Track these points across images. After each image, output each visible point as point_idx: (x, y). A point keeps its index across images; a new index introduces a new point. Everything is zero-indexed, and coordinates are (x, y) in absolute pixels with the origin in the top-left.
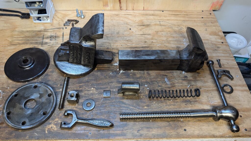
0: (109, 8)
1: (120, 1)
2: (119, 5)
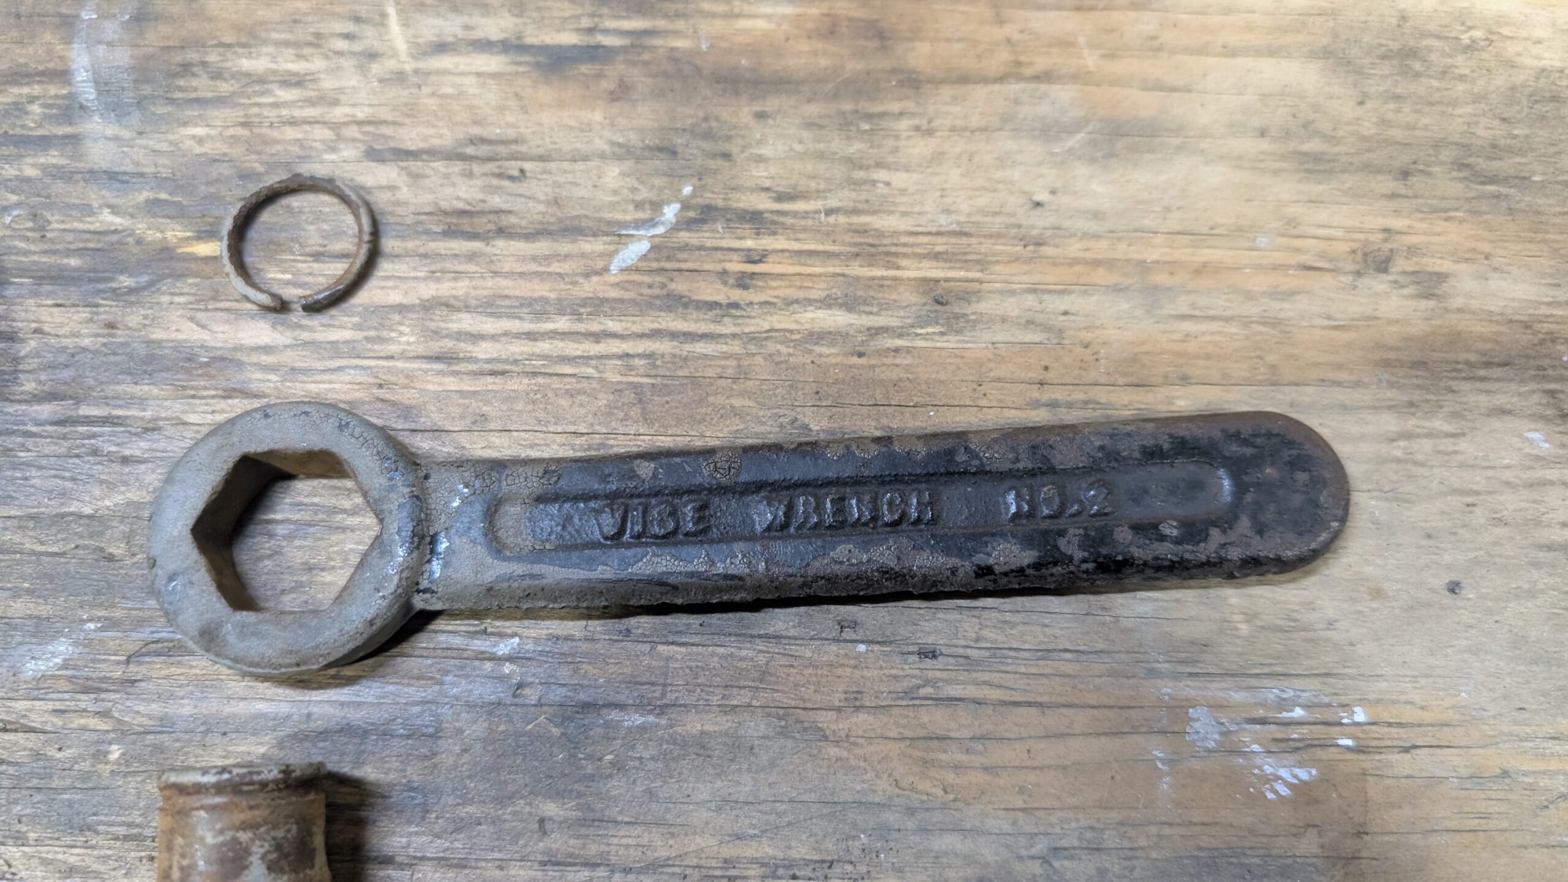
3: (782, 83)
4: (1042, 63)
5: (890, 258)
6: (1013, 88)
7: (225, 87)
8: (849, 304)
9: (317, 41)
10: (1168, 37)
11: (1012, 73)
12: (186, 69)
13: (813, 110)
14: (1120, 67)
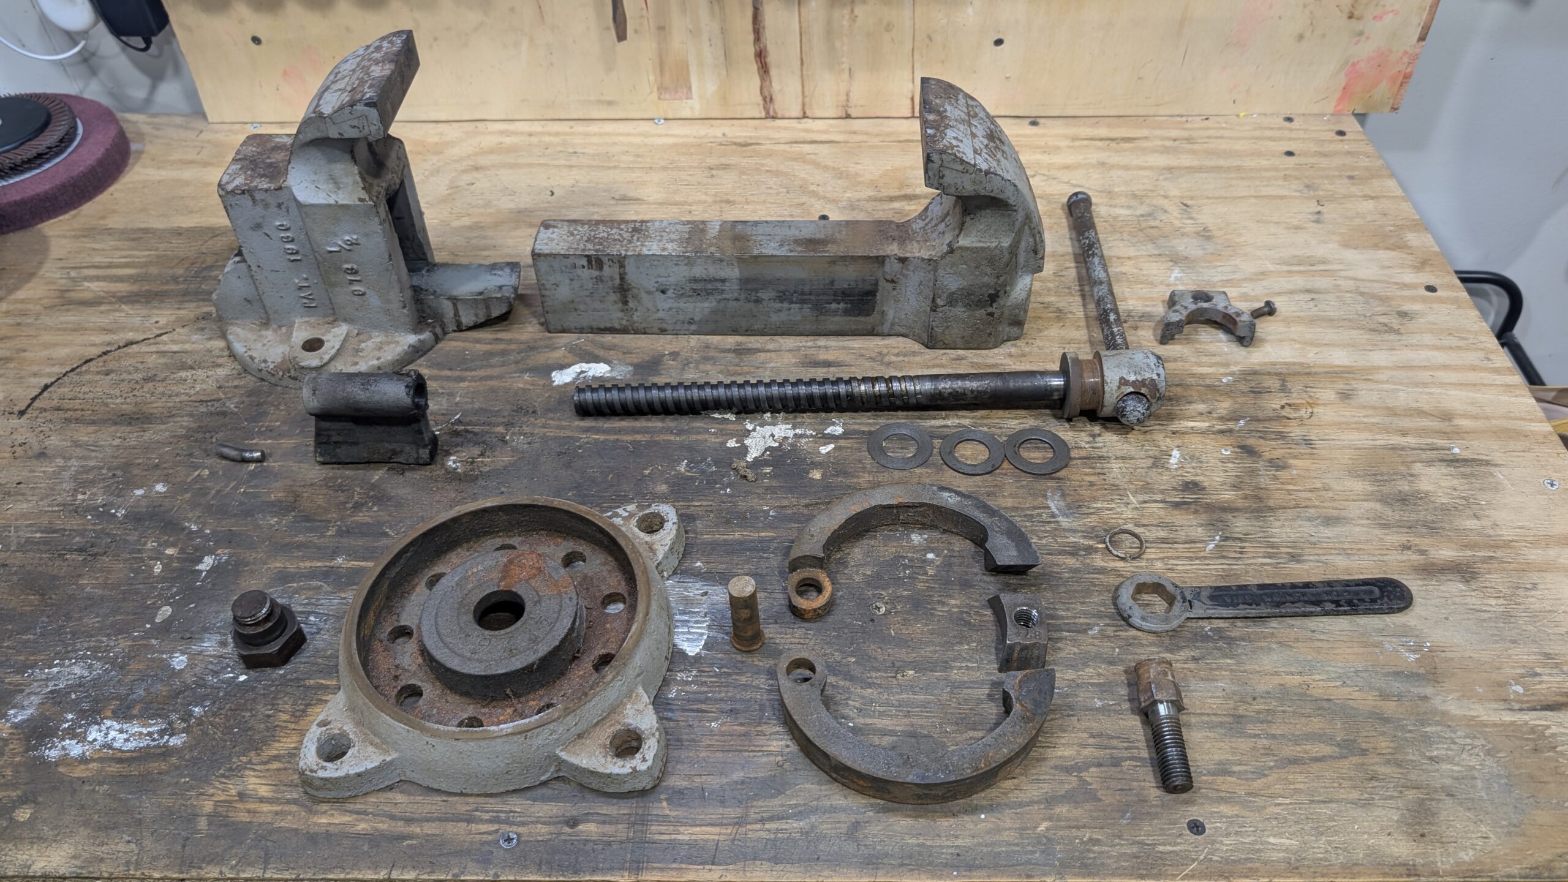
0: (691, 108)
1: (761, 55)
2: (756, 81)
3: (1237, 510)
4: (1304, 504)
5: (1277, 548)
6: (1298, 510)
7: (1092, 511)
8: (1270, 558)
9: (1112, 500)
10: (1336, 497)
11: (1297, 506)
12: (1080, 506)
13: (1247, 515)
14: (1325, 505)
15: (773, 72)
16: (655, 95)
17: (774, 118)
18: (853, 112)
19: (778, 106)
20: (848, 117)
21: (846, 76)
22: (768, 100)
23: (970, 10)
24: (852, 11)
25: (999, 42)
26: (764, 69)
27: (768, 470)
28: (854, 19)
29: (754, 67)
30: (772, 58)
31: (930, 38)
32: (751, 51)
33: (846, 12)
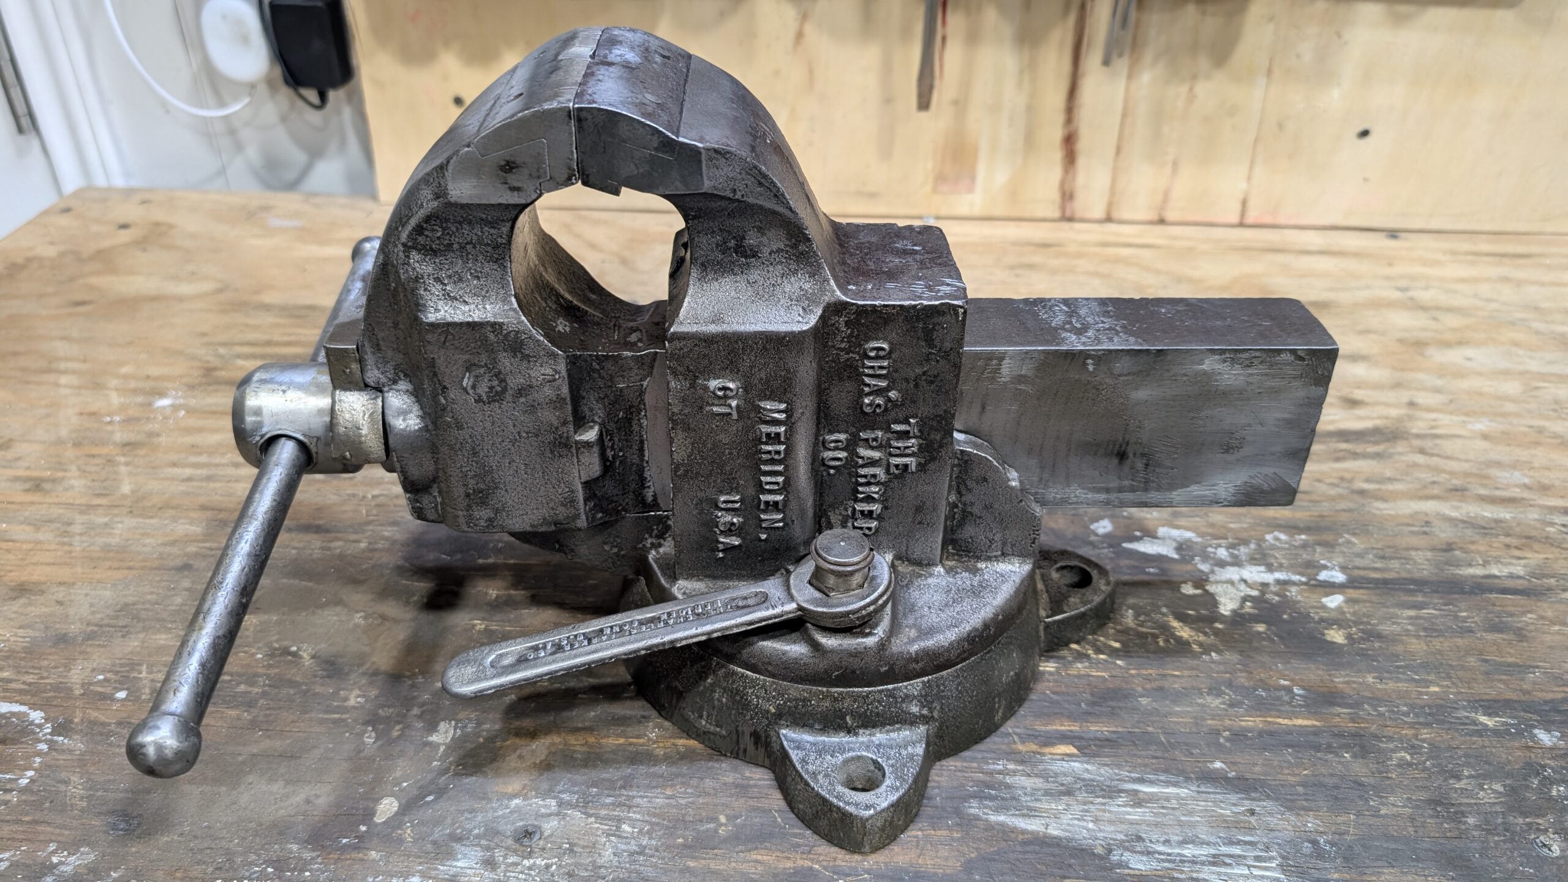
1: (1069, 141)
2: (1056, 173)
15: (1081, 162)
16: (928, 188)
17: (1070, 219)
18: (1170, 216)
19: (1079, 206)
20: (1162, 221)
21: (1168, 169)
22: (1067, 195)
23: (1336, 93)
24: (1191, 89)
25: (1365, 134)
26: (1070, 156)
27: (1261, 628)
28: (1191, 97)
29: (1057, 155)
30: (1083, 145)
31: (1280, 126)
32: (1057, 134)
33: (1183, 89)
